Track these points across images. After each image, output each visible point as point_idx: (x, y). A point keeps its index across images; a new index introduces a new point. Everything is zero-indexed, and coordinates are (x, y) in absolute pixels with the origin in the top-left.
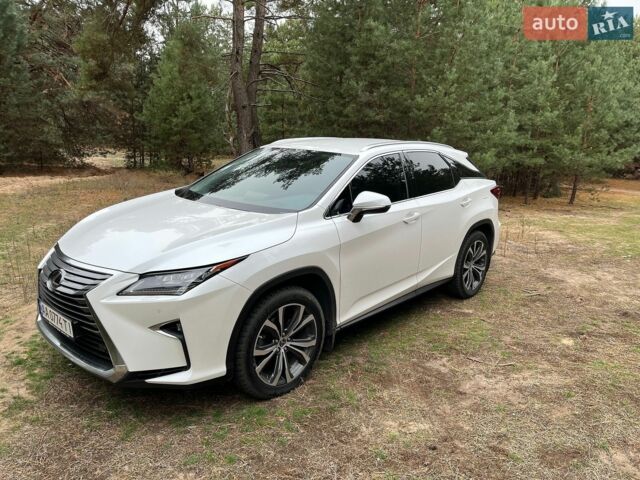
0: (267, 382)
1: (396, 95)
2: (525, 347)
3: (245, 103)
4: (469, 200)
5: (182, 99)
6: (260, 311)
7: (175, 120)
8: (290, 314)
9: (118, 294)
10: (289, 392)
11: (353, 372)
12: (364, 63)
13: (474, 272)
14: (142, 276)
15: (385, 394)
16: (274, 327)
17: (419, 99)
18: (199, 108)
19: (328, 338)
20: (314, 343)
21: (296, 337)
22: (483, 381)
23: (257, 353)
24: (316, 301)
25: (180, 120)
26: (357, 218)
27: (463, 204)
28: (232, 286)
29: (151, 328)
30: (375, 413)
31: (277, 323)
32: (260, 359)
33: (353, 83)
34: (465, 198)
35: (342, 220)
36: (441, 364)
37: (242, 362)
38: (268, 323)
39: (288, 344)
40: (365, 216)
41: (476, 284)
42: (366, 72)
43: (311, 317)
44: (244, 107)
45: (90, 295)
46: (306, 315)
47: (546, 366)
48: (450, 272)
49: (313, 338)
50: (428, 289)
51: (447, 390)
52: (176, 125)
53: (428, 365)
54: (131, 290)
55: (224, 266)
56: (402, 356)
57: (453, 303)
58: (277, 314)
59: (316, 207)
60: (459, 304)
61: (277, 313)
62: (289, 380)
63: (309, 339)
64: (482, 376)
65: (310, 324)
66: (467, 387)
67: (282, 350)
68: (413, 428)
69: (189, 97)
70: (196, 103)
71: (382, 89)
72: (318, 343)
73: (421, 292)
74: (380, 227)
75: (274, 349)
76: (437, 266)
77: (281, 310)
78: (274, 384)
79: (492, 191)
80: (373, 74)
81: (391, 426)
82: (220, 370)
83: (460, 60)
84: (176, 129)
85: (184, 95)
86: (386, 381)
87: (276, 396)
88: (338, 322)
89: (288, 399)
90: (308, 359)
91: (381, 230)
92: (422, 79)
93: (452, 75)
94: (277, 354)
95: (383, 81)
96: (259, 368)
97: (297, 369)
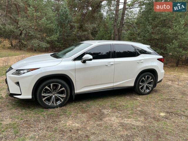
3: (117, 34)
9: (12, 74)
14: (17, 70)
16: (49, 89)
23: (43, 95)
26: (84, 62)
29: (15, 83)
34: (140, 60)
36: (107, 111)
38: (47, 87)
39: (56, 95)
40: (87, 62)
43: (63, 89)
45: (7, 74)
46: (61, 88)
49: (65, 95)
50: (119, 88)
53: (103, 110)
58: (50, 85)
62: (55, 105)
63: (63, 95)
67: (54, 96)
72: (67, 97)
75: (50, 95)
77: (52, 84)
78: (50, 105)
88: (76, 92)
89: (53, 110)
90: (62, 101)
96: (44, 99)
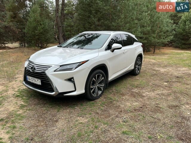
0: (93, 95)
1: (106, 22)
2: (156, 85)
3: (61, 25)
4: (137, 48)
5: (38, 25)
6: (92, 76)
7: (36, 31)
8: (98, 76)
9: (54, 71)
10: (98, 98)
11: (113, 93)
12: (96, 13)
13: (138, 68)
14: (61, 66)
15: (124, 97)
16: (95, 80)
17: (113, 23)
18: (44, 28)
19: (107, 84)
20: (104, 85)
21: (100, 83)
22: (148, 93)
23: (91, 87)
24: (104, 74)
25: (38, 31)
26: (113, 51)
27: (136, 49)
28: (86, 68)
29: (65, 80)
30: (123, 102)
31: (96, 79)
32: (92, 88)
33: (93, 19)
35: (109, 51)
36: (136, 90)
37: (88, 89)
39: (98, 85)
40: (115, 50)
41: (138, 71)
42: (97, 16)
43: (103, 78)
44: (60, 27)
45: (47, 72)
46: (102, 77)
47: (162, 89)
48: (133, 68)
50: (129, 72)
51: (140, 96)
52: (37, 33)
53: (132, 91)
54: (58, 70)
55: (83, 63)
56: (125, 89)
57: (133, 77)
59: (102, 48)
60: (135, 77)
61: (96, 76)
62: (98, 95)
64: (147, 92)
65: (103, 80)
66: (144, 95)
67: (97, 87)
68: (135, 104)
69: (41, 24)
70: (43, 26)
71: (102, 21)
72: (105, 85)
73: (126, 73)
74: (118, 54)
75: (95, 86)
76: (130, 66)
77: (97, 75)
78: (95, 96)
79: (142, 46)
80: (99, 16)
81: (128, 104)
82: (83, 91)
83: (124, 12)
84: (37, 34)
85: (39, 23)
86: (123, 95)
87: (96, 99)
88: (109, 80)
89: (99, 100)
90: (102, 90)
91: (118, 55)
92: (113, 18)
93: (123, 16)
94: (95, 88)
95: (102, 18)
96: (92, 91)
97: (100, 92)
